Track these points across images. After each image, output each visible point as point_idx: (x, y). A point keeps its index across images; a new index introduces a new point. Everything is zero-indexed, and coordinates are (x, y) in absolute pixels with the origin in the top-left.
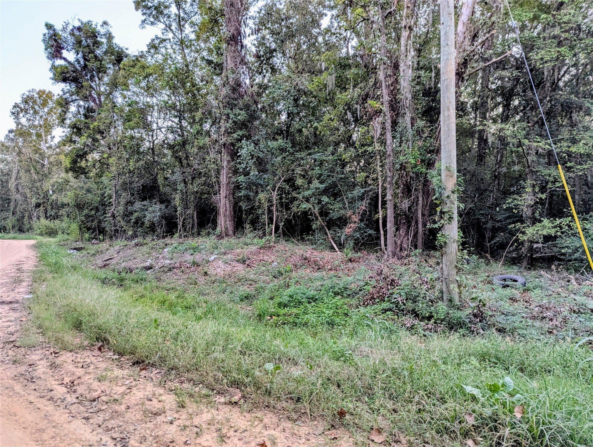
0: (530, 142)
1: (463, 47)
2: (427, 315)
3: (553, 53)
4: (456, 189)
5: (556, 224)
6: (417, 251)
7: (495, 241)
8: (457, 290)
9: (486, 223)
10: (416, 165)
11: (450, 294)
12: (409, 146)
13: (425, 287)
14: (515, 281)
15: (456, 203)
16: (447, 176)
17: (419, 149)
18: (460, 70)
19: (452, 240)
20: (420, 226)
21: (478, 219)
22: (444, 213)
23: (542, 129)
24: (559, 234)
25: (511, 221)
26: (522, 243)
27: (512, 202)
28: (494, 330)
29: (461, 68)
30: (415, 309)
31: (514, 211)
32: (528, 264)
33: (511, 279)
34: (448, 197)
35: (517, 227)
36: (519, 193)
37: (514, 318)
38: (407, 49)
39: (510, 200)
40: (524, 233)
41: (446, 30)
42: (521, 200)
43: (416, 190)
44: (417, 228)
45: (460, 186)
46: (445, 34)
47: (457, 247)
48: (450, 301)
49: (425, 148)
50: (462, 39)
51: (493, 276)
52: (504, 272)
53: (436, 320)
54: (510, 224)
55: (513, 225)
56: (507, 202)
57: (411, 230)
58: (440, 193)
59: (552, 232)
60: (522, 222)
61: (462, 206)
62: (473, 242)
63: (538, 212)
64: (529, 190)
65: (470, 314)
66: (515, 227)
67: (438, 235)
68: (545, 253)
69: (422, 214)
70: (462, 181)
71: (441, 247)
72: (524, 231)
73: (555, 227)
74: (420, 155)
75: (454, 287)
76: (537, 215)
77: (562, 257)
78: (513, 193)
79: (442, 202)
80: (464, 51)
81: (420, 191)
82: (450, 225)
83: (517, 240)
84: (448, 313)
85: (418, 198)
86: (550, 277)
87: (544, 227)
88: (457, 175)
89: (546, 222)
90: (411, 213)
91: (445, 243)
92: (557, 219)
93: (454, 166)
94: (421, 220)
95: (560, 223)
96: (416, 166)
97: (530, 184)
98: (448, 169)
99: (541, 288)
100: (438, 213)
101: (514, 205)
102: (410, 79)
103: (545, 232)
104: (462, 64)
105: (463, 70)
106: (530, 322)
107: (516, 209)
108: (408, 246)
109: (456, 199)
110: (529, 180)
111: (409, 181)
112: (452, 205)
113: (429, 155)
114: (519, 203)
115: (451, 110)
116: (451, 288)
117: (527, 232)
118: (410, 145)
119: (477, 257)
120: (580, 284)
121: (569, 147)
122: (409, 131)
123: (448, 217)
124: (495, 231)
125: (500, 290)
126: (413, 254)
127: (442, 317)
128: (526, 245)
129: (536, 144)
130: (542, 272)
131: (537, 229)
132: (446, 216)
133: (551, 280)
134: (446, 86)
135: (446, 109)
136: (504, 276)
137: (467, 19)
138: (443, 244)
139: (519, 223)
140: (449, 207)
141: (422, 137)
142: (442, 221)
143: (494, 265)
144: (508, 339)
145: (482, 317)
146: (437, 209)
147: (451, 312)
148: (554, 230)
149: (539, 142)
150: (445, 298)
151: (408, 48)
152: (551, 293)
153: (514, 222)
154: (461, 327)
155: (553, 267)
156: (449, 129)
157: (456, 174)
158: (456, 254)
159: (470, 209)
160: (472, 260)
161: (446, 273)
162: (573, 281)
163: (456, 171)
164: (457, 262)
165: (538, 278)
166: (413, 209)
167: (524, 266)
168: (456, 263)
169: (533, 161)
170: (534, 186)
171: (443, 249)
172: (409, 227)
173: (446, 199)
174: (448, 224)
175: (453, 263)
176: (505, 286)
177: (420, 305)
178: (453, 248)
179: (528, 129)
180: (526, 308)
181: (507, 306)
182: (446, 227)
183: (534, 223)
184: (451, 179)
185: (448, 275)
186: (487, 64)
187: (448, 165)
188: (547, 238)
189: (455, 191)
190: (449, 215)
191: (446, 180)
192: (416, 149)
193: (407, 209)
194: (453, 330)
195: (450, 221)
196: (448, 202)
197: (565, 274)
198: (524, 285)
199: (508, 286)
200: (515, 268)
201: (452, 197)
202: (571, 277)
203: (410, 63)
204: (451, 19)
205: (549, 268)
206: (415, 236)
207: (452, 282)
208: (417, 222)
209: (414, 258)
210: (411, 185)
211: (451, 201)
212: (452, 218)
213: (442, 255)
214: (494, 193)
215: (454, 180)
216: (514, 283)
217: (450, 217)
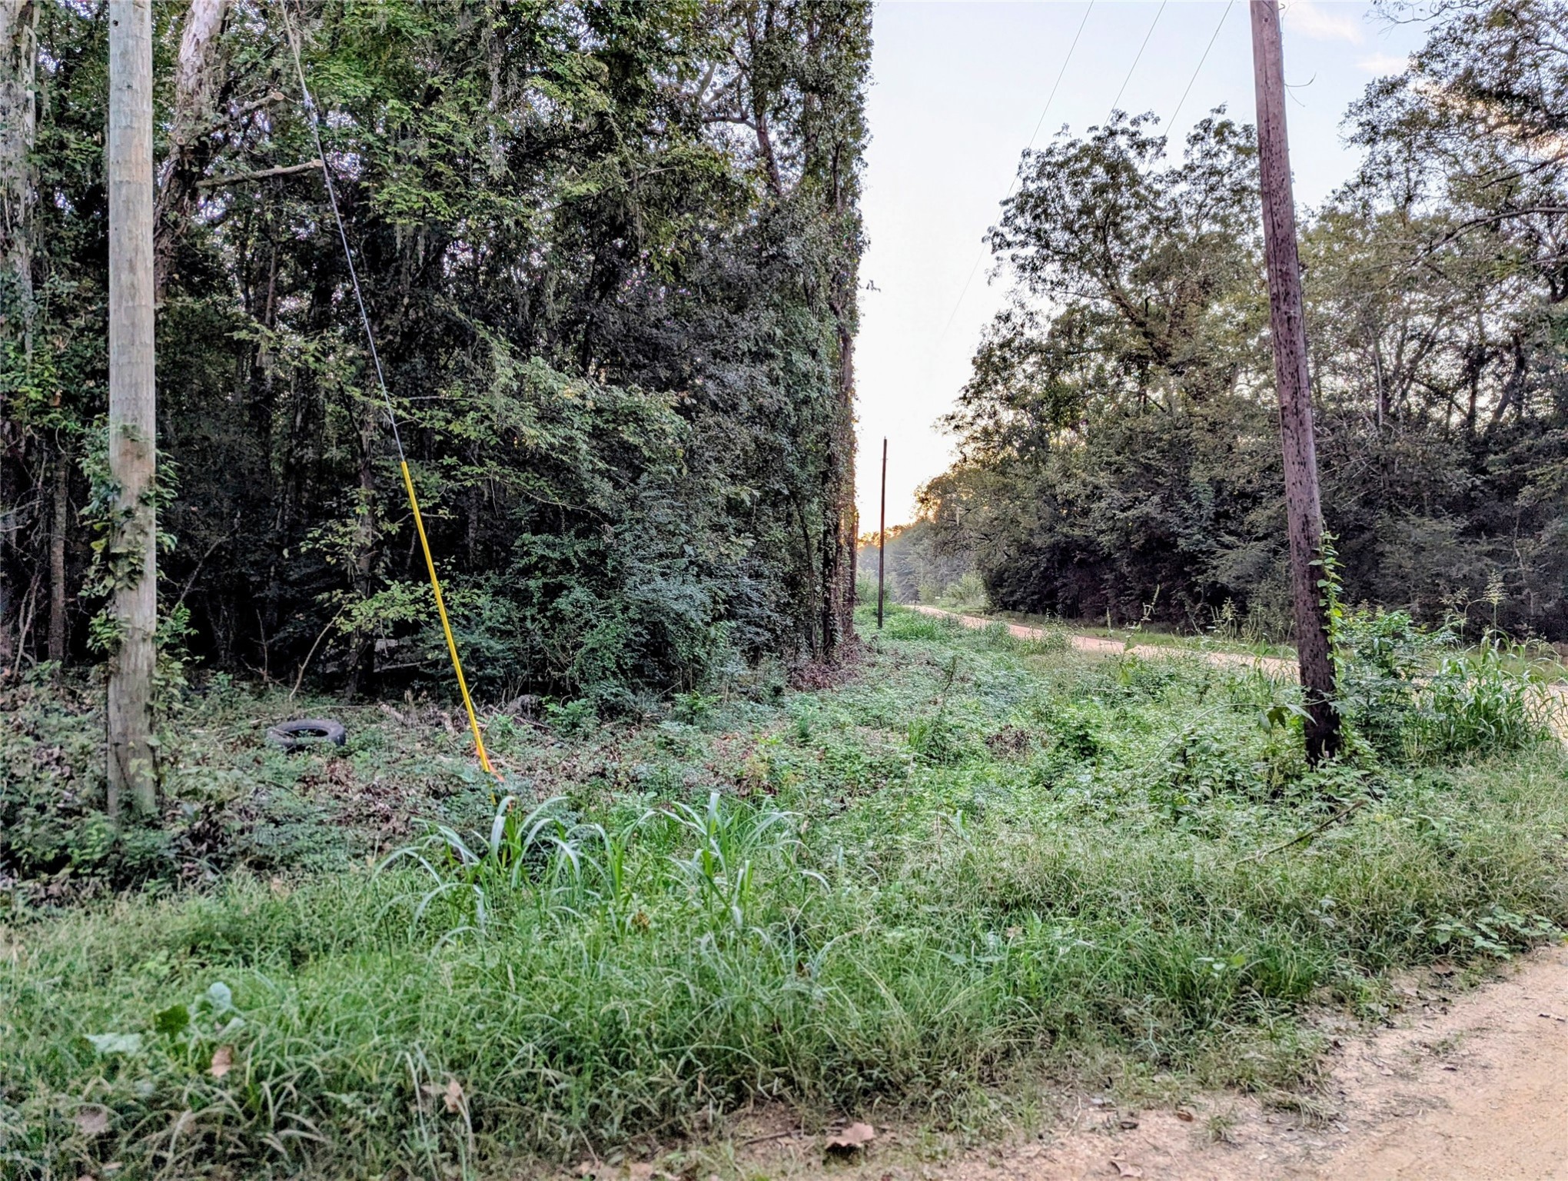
0: (364, 395)
1: (195, 107)
2: (50, 857)
3: (414, 198)
4: (152, 494)
5: (417, 594)
6: (45, 665)
7: (282, 635)
8: (149, 774)
9: (260, 586)
10: (46, 405)
11: (128, 788)
12: (23, 344)
13: (52, 774)
14: (322, 733)
15: (154, 531)
16: (125, 453)
17: (57, 360)
18: (187, 167)
19: (138, 636)
20: (59, 590)
21: (241, 575)
22: (116, 557)
23: (396, 369)
24: (423, 617)
25: (321, 584)
26: (346, 639)
27: (322, 537)
28: (241, 867)
29: (191, 163)
30: (9, 844)
31: (328, 559)
32: (359, 691)
33: (311, 730)
34: (128, 513)
35: (335, 600)
36: (342, 518)
37: (298, 829)
38: (16, 49)
39: (317, 533)
40: (348, 614)
41: (126, 45)
42: (345, 534)
43: (47, 482)
44: (49, 595)
45: (165, 485)
46: (124, 54)
47: (153, 656)
48: (129, 806)
49: (77, 360)
50: (192, 83)
51: (267, 726)
52: (297, 712)
53: (77, 867)
54: (320, 591)
55: (326, 595)
56: (310, 535)
57: (28, 604)
58: (104, 501)
59: (409, 613)
60: (348, 588)
61: (169, 542)
62: (226, 638)
63: (382, 565)
64: (362, 510)
65: (182, 833)
66: (330, 599)
67: (94, 621)
68: (403, 662)
69: (66, 554)
70: (172, 473)
71: (102, 656)
72: (350, 611)
73: (415, 601)
74: (62, 377)
75: (139, 767)
76: (380, 571)
77: (428, 671)
78: (329, 514)
79: (110, 528)
80: (199, 118)
81: (61, 486)
82: (133, 594)
83: (334, 631)
84: (118, 842)
85: (52, 506)
86: (400, 717)
87: (392, 600)
88: (157, 456)
89: (396, 588)
90: (26, 549)
91: (117, 643)
92: (421, 583)
93: (149, 430)
94: (61, 573)
95: (426, 593)
96: (44, 409)
97: (367, 496)
98: (129, 434)
99: (379, 745)
100: (97, 557)
101: (325, 545)
102: (30, 142)
103: (392, 614)
104: (193, 152)
105: (195, 169)
106: (335, 831)
107: (333, 555)
108: (15, 650)
109: (154, 522)
110: (363, 487)
111: (22, 450)
112: (140, 538)
113: (92, 384)
114: (339, 541)
115: (141, 273)
116: (132, 770)
117: (355, 613)
118: (28, 345)
119: (231, 677)
120: (460, 730)
121: (448, 422)
122: (24, 299)
123: (127, 569)
124: (285, 607)
125: (280, 762)
126: (29, 675)
127: (97, 857)
128: (356, 641)
129: (377, 403)
130: (385, 708)
131: (377, 605)
132: (122, 569)
133: (403, 724)
134: (127, 201)
135: (126, 265)
136: (293, 724)
137: (207, 36)
138: (107, 646)
139: (339, 591)
140: (129, 543)
141: (70, 327)
142: (109, 582)
143: (277, 697)
144: (276, 881)
145: (215, 838)
146: (93, 545)
147: (128, 836)
148: (412, 608)
149: (383, 399)
150: (113, 800)
151: (24, 47)
152: (396, 755)
153: (330, 588)
154: (153, 876)
155: (408, 693)
156: (133, 324)
157: (153, 452)
158: (150, 675)
159: (220, 547)
160: (216, 688)
161: (116, 728)
162: (448, 724)
163: (153, 445)
164: (152, 697)
165: (374, 722)
166: (35, 539)
167: (349, 695)
168: (148, 699)
169: (372, 442)
170: (374, 502)
171: (112, 660)
172: (19, 593)
173: (124, 519)
174: (126, 590)
175: (139, 698)
176: (293, 750)
177: (27, 830)
178: (141, 657)
179: (362, 362)
180: (338, 797)
181: (288, 800)
182: (120, 598)
183: (371, 594)
184: (136, 463)
185: (124, 735)
186: (260, 173)
187: (128, 424)
188: (401, 628)
189: (149, 497)
190: (131, 564)
191: (123, 466)
192: (47, 358)
193: (13, 538)
194: (129, 887)
195: (133, 580)
196: (127, 527)
197: (432, 709)
198: (341, 741)
199: (301, 748)
200: (327, 703)
201: (138, 514)
202: (445, 714)
203: (30, 94)
204: (142, 20)
205: (400, 698)
206: (43, 619)
207: (136, 753)
208: (47, 581)
209: (32, 690)
210: (30, 465)
211: (135, 526)
212: (141, 573)
213: (107, 679)
214: (284, 510)
215: (148, 468)
216: (318, 739)
217: (134, 571)
